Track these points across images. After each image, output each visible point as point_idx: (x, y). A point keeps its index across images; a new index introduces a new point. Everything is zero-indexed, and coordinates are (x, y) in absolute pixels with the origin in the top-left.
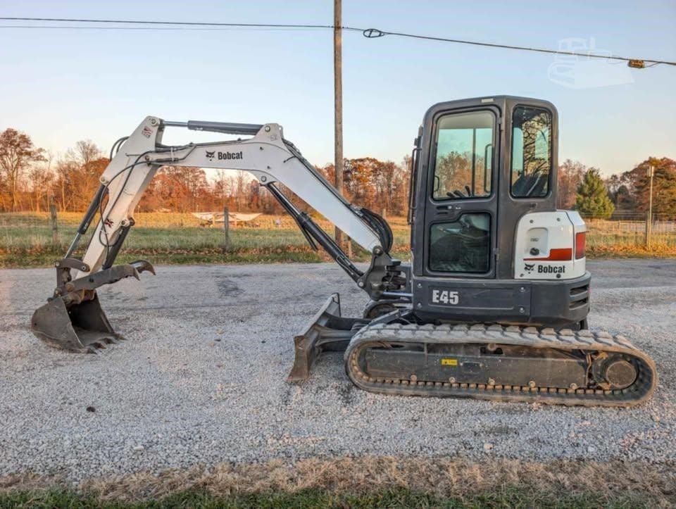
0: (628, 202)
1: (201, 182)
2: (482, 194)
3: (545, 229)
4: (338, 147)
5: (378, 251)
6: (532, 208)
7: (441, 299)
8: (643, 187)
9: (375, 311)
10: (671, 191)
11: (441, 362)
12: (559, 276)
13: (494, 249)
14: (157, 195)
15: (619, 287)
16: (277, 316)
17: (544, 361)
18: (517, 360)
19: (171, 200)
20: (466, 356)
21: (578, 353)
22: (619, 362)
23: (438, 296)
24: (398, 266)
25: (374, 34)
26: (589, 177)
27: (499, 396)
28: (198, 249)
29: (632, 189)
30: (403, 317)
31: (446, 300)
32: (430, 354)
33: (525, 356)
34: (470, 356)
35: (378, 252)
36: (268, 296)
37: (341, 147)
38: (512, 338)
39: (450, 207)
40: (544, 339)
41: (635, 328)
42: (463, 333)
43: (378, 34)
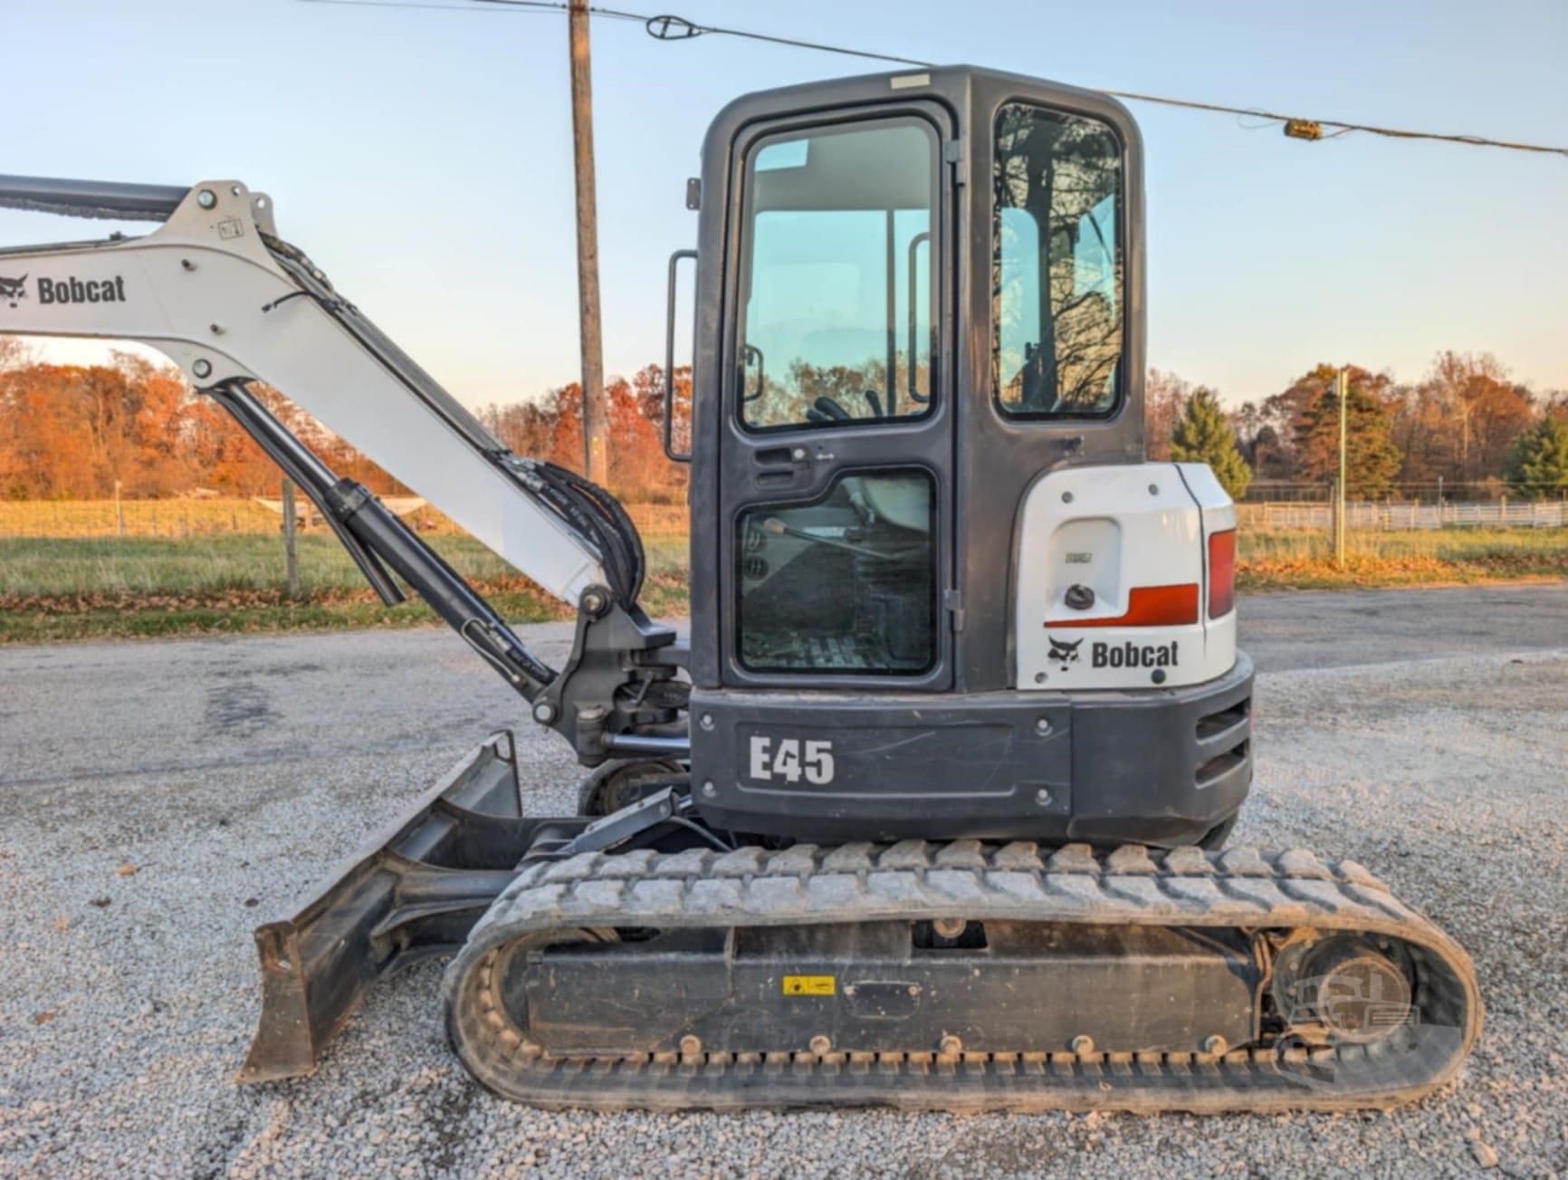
0: (1277, 461)
1: (299, 424)
2: (905, 405)
3: (1112, 521)
4: (589, 319)
5: (595, 601)
6: (1068, 452)
7: (778, 768)
8: (1309, 428)
9: (619, 786)
10: (1369, 436)
11: (780, 985)
12: (1158, 677)
13: (947, 593)
14: (184, 456)
15: (1294, 667)
16: (344, 798)
17: (1118, 967)
18: (1033, 968)
19: (222, 469)
20: (865, 961)
21: (1234, 939)
22: (1357, 961)
23: (766, 758)
24: (664, 649)
25: (674, 30)
26: (1196, 407)
27: (974, 1097)
28: (208, 594)
29: (1286, 433)
30: (683, 812)
31: (792, 772)
32: (745, 961)
33: (1058, 952)
34: (879, 962)
35: (593, 607)
36: (347, 730)
37: (597, 318)
38: (1014, 896)
39: (799, 454)
40: (1119, 894)
41: (1353, 793)
42: (851, 881)
43: (684, 30)
